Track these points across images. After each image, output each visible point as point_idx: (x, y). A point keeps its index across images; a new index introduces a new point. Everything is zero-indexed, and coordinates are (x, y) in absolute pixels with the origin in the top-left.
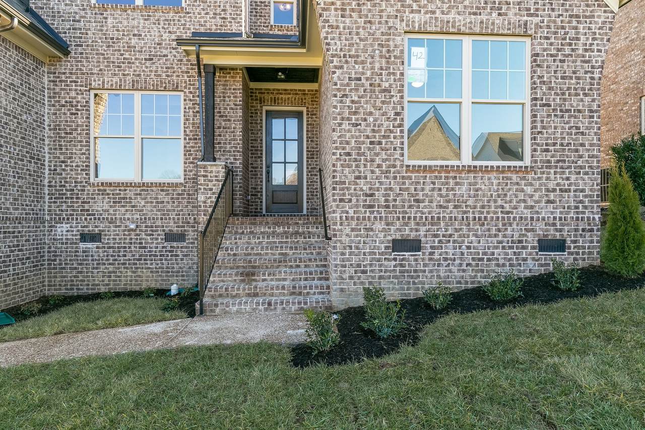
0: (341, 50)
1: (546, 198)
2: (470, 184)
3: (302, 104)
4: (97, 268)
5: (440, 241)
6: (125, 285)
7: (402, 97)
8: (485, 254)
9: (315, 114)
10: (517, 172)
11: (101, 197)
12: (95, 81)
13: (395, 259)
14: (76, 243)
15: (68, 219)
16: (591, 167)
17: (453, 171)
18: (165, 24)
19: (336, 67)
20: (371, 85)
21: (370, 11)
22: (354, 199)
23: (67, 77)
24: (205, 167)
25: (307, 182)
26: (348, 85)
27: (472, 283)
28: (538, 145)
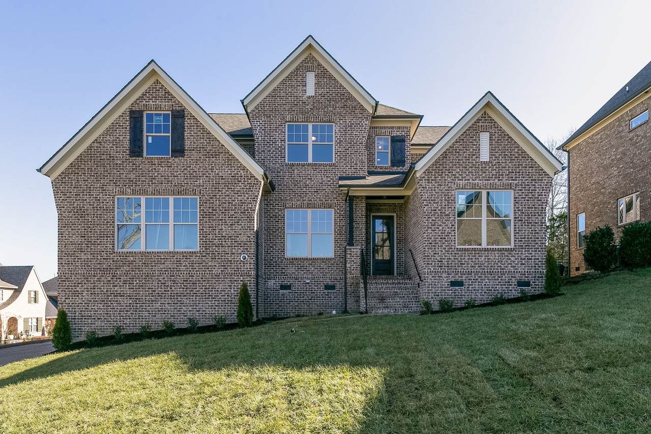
0: (427, 198)
1: (520, 263)
2: (486, 256)
3: (394, 212)
4: (289, 304)
5: (472, 282)
6: (303, 313)
7: (455, 218)
8: (492, 288)
9: (402, 218)
10: (507, 251)
11: (291, 266)
12: (288, 204)
13: (452, 290)
14: (278, 290)
15: (274, 277)
16: (541, 248)
17: (478, 250)
18: (324, 173)
19: (425, 205)
20: (441, 213)
21: (440, 180)
22: (433, 263)
23: (273, 202)
24: (350, 249)
25: (397, 257)
26: (430, 213)
27: (487, 301)
28: (517, 238)
